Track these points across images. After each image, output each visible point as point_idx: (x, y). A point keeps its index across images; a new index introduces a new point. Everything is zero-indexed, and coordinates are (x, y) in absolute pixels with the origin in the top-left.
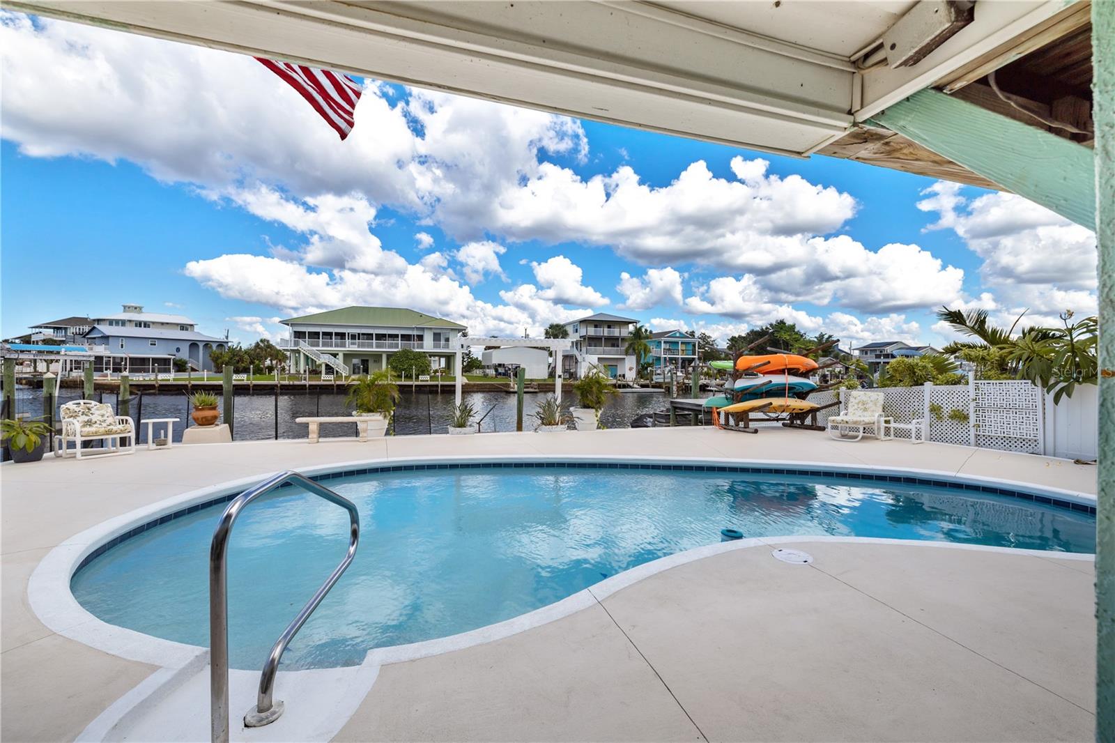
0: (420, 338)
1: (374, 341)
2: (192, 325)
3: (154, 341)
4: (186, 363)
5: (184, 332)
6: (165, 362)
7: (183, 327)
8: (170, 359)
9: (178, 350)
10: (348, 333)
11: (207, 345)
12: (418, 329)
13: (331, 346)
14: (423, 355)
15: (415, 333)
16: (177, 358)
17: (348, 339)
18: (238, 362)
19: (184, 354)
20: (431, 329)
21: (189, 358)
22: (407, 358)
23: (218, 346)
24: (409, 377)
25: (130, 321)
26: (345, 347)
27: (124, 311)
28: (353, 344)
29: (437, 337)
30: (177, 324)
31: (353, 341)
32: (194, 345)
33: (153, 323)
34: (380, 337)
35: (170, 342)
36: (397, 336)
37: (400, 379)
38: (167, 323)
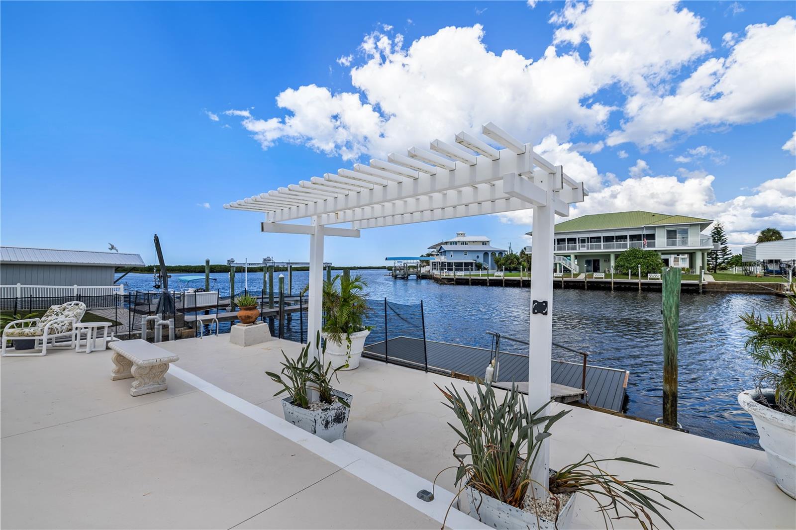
0: (652, 237)
1: (602, 243)
2: (488, 241)
3: (466, 252)
4: (481, 265)
5: (484, 246)
6: (471, 264)
7: (484, 243)
8: (473, 263)
9: (478, 257)
10: (579, 238)
11: (493, 253)
12: (647, 228)
13: (565, 249)
14: (654, 253)
15: (645, 232)
16: (477, 262)
17: (579, 243)
18: (510, 264)
19: (481, 260)
20: (664, 227)
21: (484, 261)
22: (635, 257)
23: (500, 253)
24: (635, 275)
25: (459, 242)
26: (576, 249)
27: (457, 236)
28: (582, 247)
29: (671, 234)
30: (481, 242)
31: (583, 244)
32: (486, 253)
33: (469, 242)
34: (608, 239)
35: (474, 252)
36: (625, 237)
37: (627, 277)
38: (476, 241)
